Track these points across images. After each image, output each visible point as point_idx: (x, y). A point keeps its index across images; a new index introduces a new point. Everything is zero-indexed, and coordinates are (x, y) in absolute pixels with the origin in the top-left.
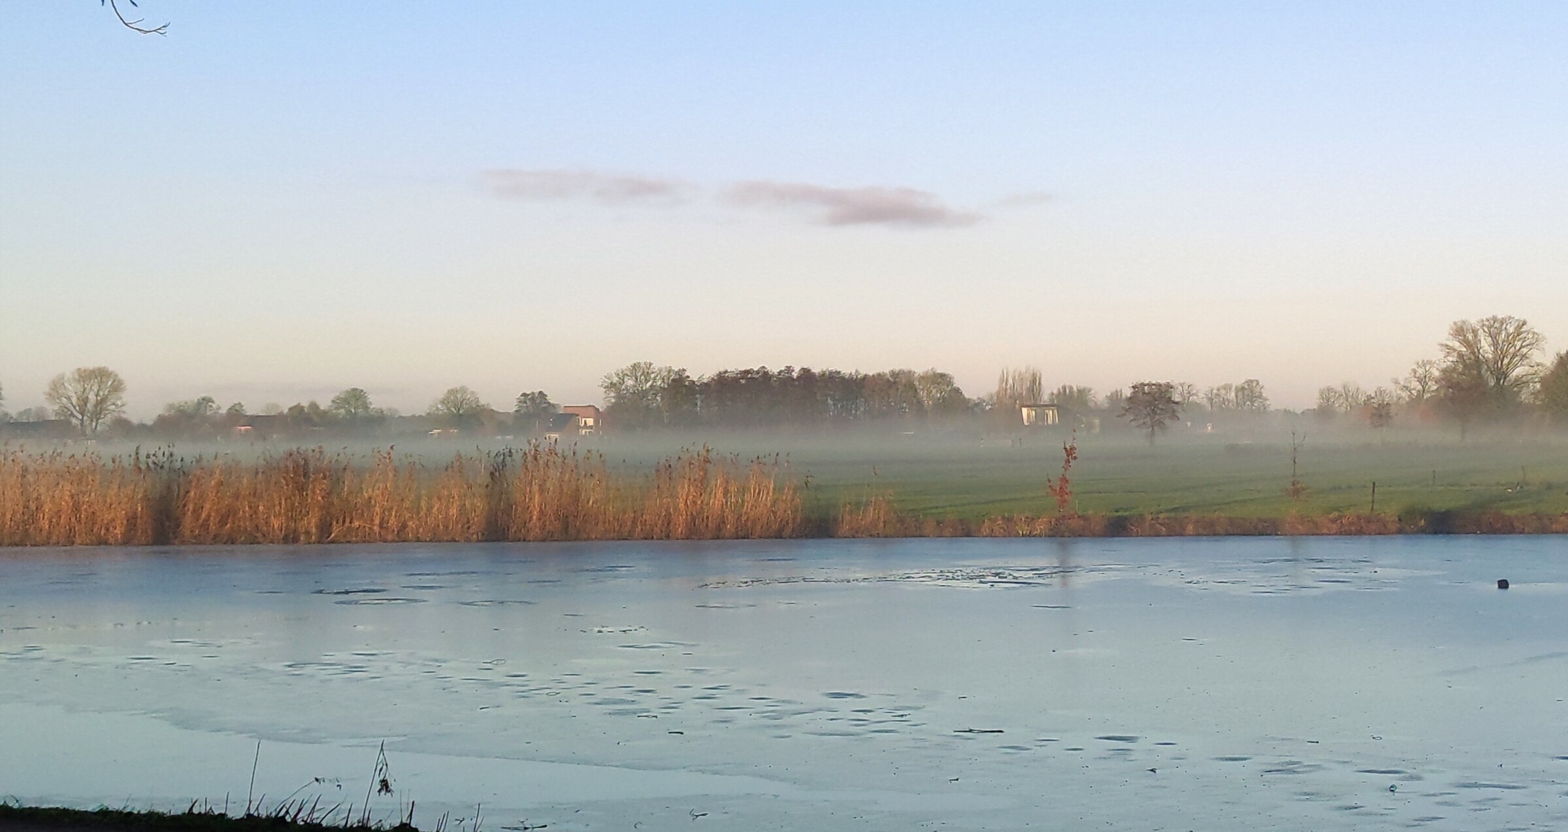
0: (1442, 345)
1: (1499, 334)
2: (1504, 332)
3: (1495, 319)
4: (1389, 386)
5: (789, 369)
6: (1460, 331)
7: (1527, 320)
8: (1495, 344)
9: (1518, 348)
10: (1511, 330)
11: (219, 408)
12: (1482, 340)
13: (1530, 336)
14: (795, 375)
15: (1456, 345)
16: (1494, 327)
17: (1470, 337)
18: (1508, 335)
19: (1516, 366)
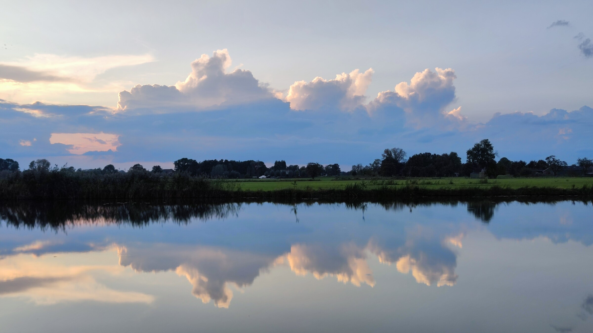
0: (383, 155)
1: (396, 152)
2: (397, 152)
3: (395, 148)
4: (369, 166)
5: (222, 160)
6: (387, 151)
7: (402, 149)
8: (395, 155)
9: (400, 156)
10: (399, 151)
11: (75, 170)
12: (392, 154)
13: (403, 153)
14: (224, 161)
15: (386, 155)
16: (395, 151)
17: (389, 153)
18: (398, 153)
19: (400, 160)
